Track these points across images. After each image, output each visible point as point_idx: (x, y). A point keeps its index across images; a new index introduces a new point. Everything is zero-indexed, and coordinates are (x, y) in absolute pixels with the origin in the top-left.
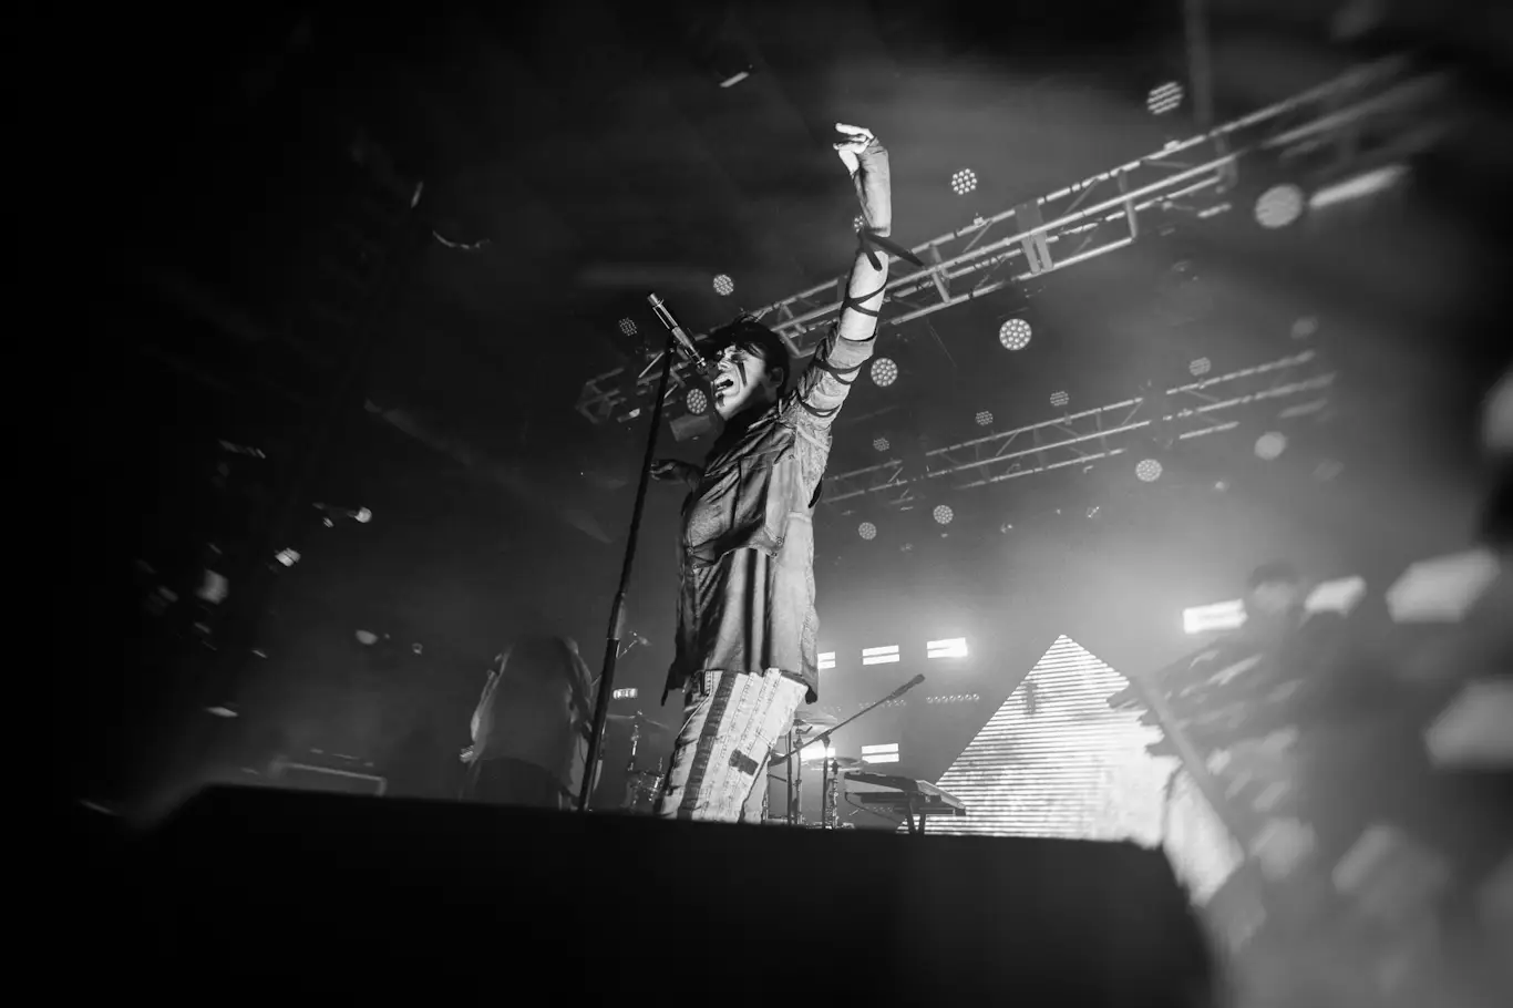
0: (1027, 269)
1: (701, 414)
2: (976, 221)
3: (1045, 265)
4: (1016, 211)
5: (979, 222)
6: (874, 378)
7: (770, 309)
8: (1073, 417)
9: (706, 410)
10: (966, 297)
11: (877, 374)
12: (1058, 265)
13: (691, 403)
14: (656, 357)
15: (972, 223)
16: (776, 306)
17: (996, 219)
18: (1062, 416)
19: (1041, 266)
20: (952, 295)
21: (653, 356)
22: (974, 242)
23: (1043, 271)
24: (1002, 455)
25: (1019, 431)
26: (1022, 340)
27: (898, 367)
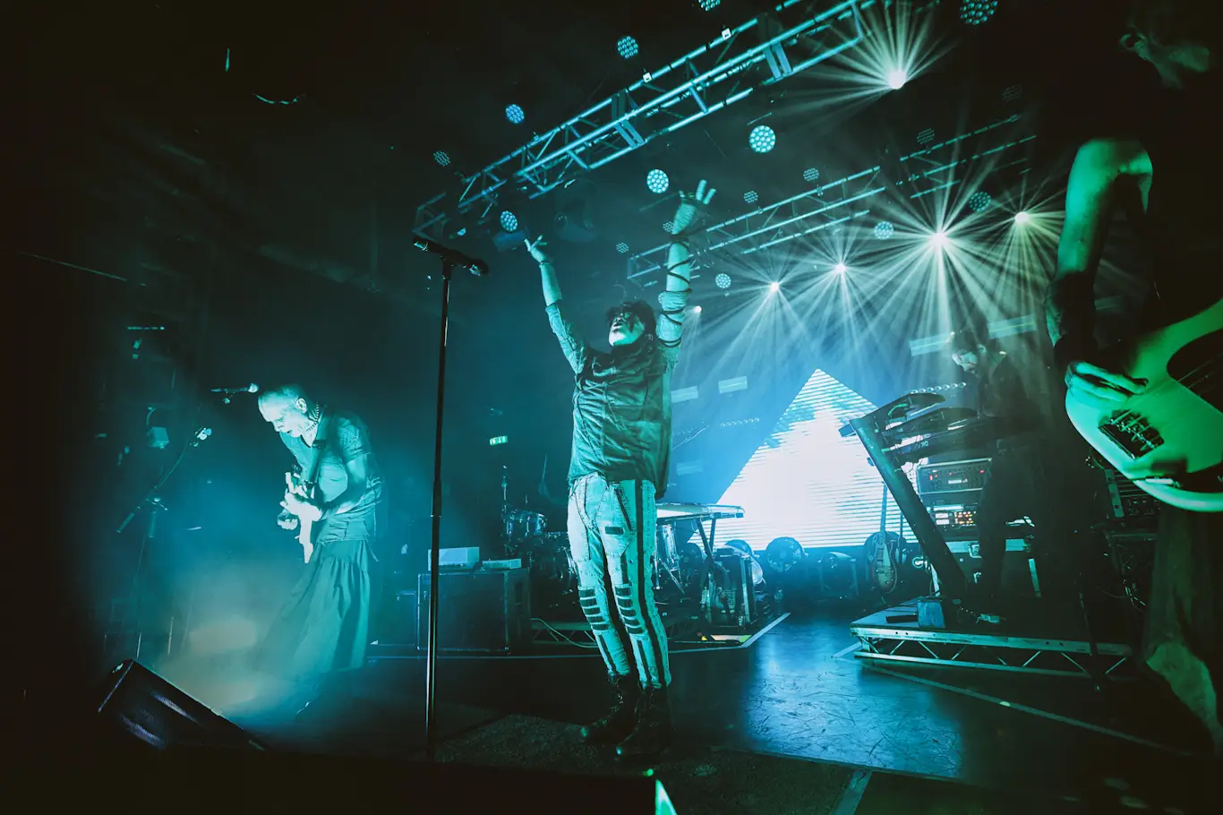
0: (770, 75)
1: (514, 231)
2: (724, 33)
3: (786, 71)
4: (758, 19)
5: (727, 34)
6: (651, 187)
7: (558, 130)
8: (824, 188)
9: (518, 227)
10: (720, 105)
11: (653, 184)
12: (796, 69)
13: (505, 223)
14: (471, 181)
15: (721, 35)
16: (563, 127)
17: (741, 29)
18: (815, 188)
19: (782, 72)
20: (708, 105)
21: (468, 180)
22: (724, 53)
23: (785, 75)
24: (766, 227)
25: (780, 204)
26: (768, 143)
27: (668, 176)
